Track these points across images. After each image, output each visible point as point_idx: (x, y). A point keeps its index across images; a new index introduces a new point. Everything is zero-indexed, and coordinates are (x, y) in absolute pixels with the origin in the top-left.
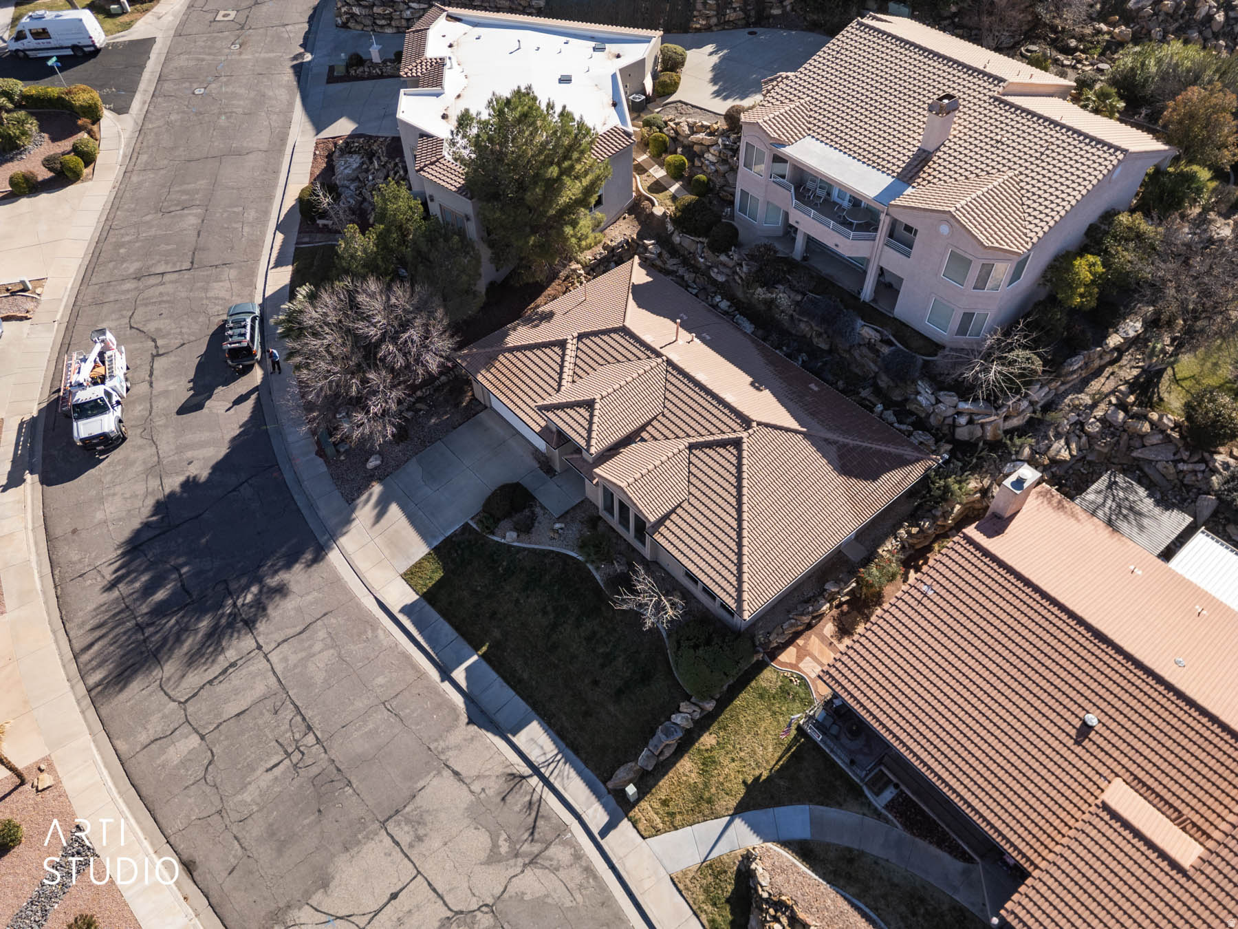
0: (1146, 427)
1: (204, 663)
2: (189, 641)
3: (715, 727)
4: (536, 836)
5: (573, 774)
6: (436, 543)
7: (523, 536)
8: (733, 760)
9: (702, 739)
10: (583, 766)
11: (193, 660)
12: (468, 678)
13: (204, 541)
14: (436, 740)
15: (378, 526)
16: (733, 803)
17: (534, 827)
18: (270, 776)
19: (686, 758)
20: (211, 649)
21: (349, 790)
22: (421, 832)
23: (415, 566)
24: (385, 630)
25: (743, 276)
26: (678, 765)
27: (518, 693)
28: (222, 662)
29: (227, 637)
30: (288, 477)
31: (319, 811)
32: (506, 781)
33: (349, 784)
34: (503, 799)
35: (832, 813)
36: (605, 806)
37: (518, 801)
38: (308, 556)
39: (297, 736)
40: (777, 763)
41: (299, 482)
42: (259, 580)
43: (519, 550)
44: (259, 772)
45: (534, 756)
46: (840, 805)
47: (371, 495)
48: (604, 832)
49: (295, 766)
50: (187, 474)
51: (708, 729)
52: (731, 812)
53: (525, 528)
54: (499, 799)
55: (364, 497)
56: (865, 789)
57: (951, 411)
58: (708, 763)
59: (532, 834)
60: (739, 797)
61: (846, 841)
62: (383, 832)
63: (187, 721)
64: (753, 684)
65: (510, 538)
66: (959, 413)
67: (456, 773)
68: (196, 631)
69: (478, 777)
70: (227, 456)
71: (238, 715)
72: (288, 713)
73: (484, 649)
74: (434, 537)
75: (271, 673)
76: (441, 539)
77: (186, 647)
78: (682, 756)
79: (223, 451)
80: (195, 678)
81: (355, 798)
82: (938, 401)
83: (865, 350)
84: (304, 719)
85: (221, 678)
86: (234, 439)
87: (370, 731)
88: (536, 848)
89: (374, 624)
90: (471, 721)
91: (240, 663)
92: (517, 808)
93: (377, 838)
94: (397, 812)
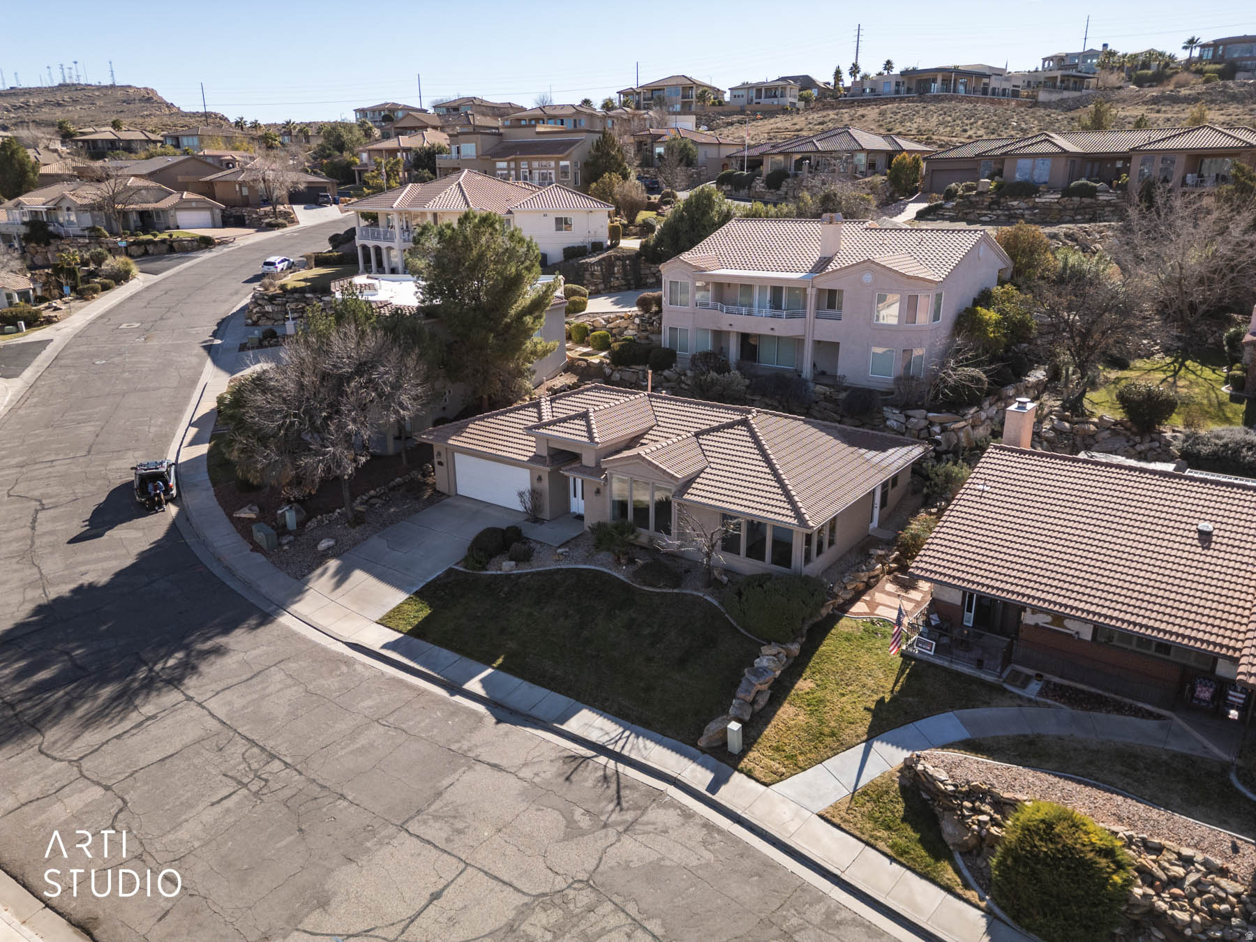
0: (1092, 427)
1: (110, 722)
2: (86, 706)
3: (808, 672)
4: (624, 805)
5: (650, 744)
6: (415, 590)
7: (521, 565)
8: (843, 695)
9: (797, 686)
10: (660, 737)
11: (89, 722)
12: (484, 687)
13: (104, 628)
14: (458, 741)
15: (340, 590)
16: (862, 729)
17: (619, 798)
18: (218, 808)
19: (786, 705)
20: (118, 709)
21: (343, 804)
22: (460, 825)
23: (393, 611)
24: (364, 665)
25: (689, 382)
26: (779, 712)
27: (553, 689)
28: (134, 717)
29: (142, 697)
30: (217, 570)
31: (300, 830)
32: (564, 763)
33: (342, 797)
34: (567, 779)
35: (982, 713)
36: (703, 765)
37: (588, 778)
38: (253, 622)
39: (255, 766)
40: (895, 684)
41: (230, 571)
42: (187, 648)
43: (520, 576)
44: (200, 808)
45: (594, 736)
46: (987, 704)
47: (326, 569)
48: (714, 787)
49: (256, 794)
50: (80, 582)
51: (801, 676)
52: (865, 737)
53: (524, 557)
54: (561, 780)
55: (319, 571)
56: (1005, 686)
57: (924, 423)
58: (815, 705)
59: (619, 804)
60: (867, 723)
61: (1014, 731)
62: (404, 834)
63: (83, 776)
64: (833, 631)
65: (507, 566)
66: (931, 424)
67: (495, 766)
68: (96, 698)
69: (525, 765)
70: (133, 566)
71: (163, 760)
72: (240, 747)
73: (500, 661)
74: (413, 585)
75: (209, 718)
76: (422, 585)
77: (80, 712)
78: (781, 704)
79: (129, 561)
80: (92, 737)
81: (353, 809)
82: (908, 417)
83: (824, 404)
84: (263, 749)
85: (134, 731)
86: (143, 552)
87: (363, 747)
88: (629, 816)
89: (349, 662)
90: (499, 721)
91: (160, 716)
92: (590, 783)
93: (395, 842)
94: (419, 812)
